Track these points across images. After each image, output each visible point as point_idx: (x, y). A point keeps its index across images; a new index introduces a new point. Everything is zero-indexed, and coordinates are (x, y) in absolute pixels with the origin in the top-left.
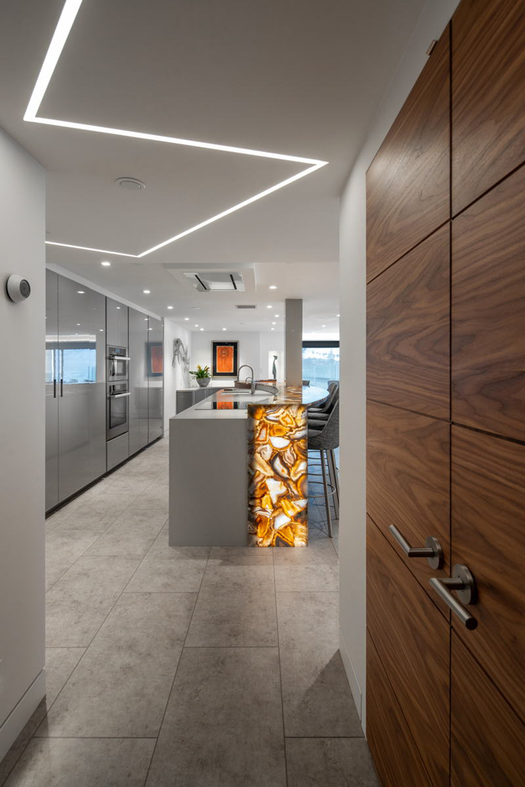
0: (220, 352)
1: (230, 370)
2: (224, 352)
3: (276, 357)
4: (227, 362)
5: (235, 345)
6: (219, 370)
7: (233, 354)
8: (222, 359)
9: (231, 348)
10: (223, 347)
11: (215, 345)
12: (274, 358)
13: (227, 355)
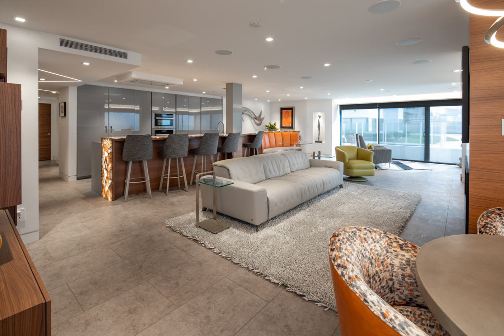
0: (284, 114)
1: (290, 125)
2: (286, 114)
3: (320, 117)
4: (288, 119)
5: (292, 109)
6: (284, 125)
7: (291, 115)
8: (285, 118)
9: (290, 111)
10: (286, 110)
11: (282, 109)
12: (318, 117)
13: (288, 116)
